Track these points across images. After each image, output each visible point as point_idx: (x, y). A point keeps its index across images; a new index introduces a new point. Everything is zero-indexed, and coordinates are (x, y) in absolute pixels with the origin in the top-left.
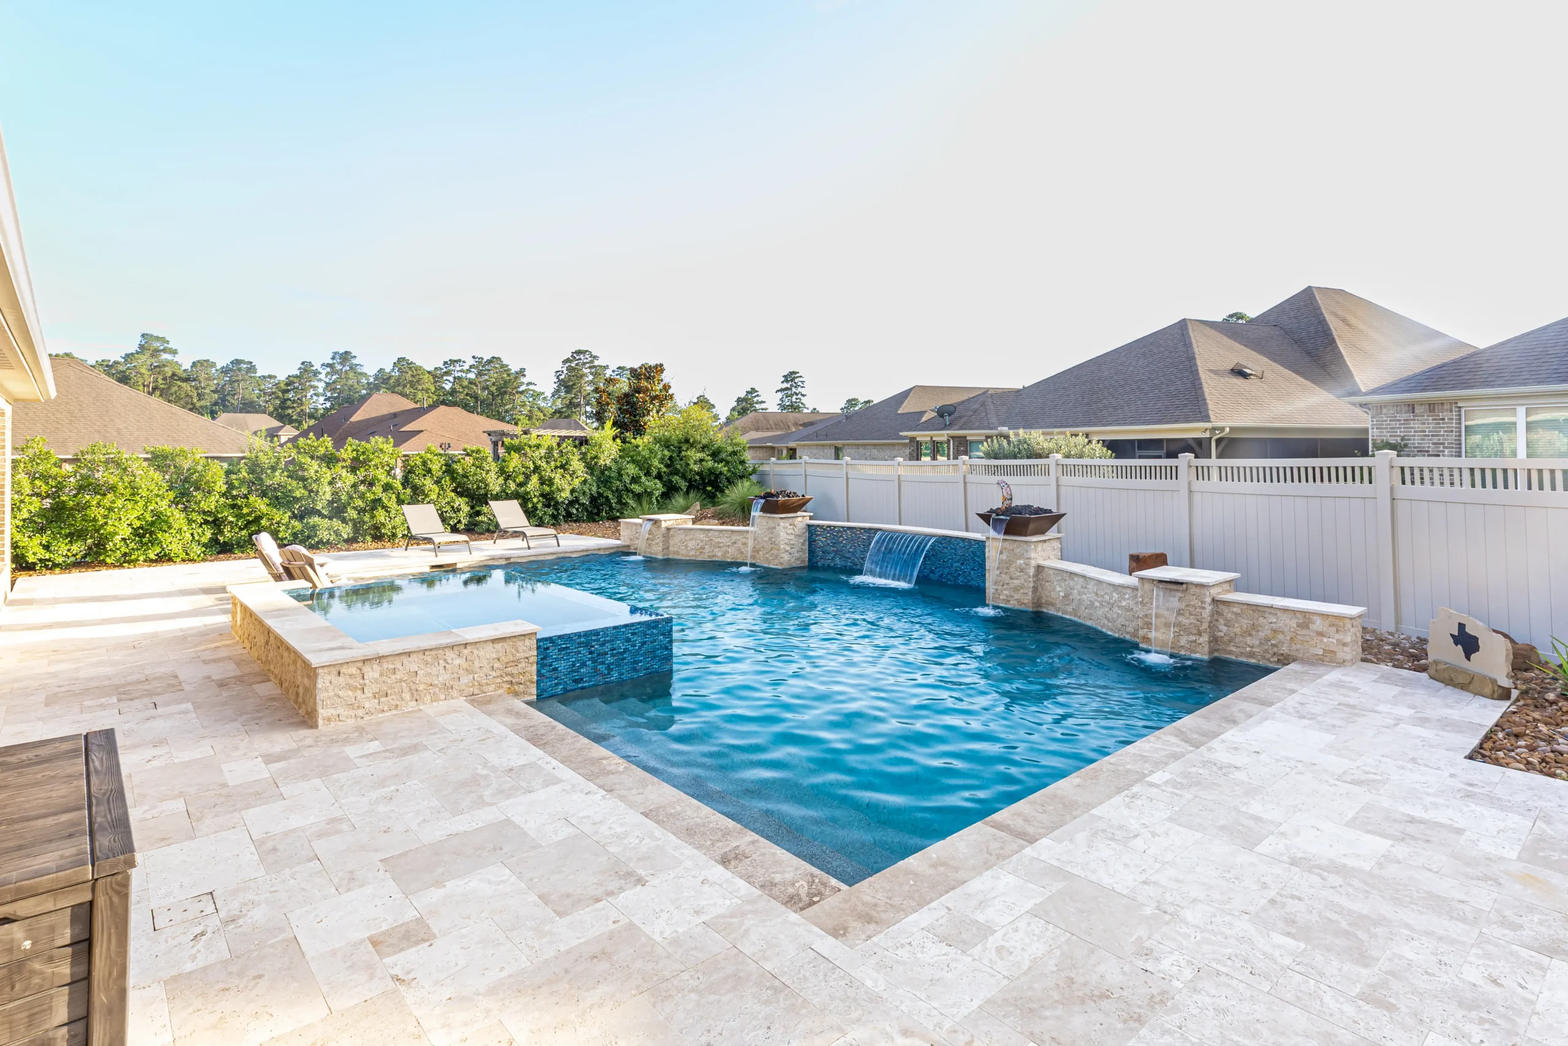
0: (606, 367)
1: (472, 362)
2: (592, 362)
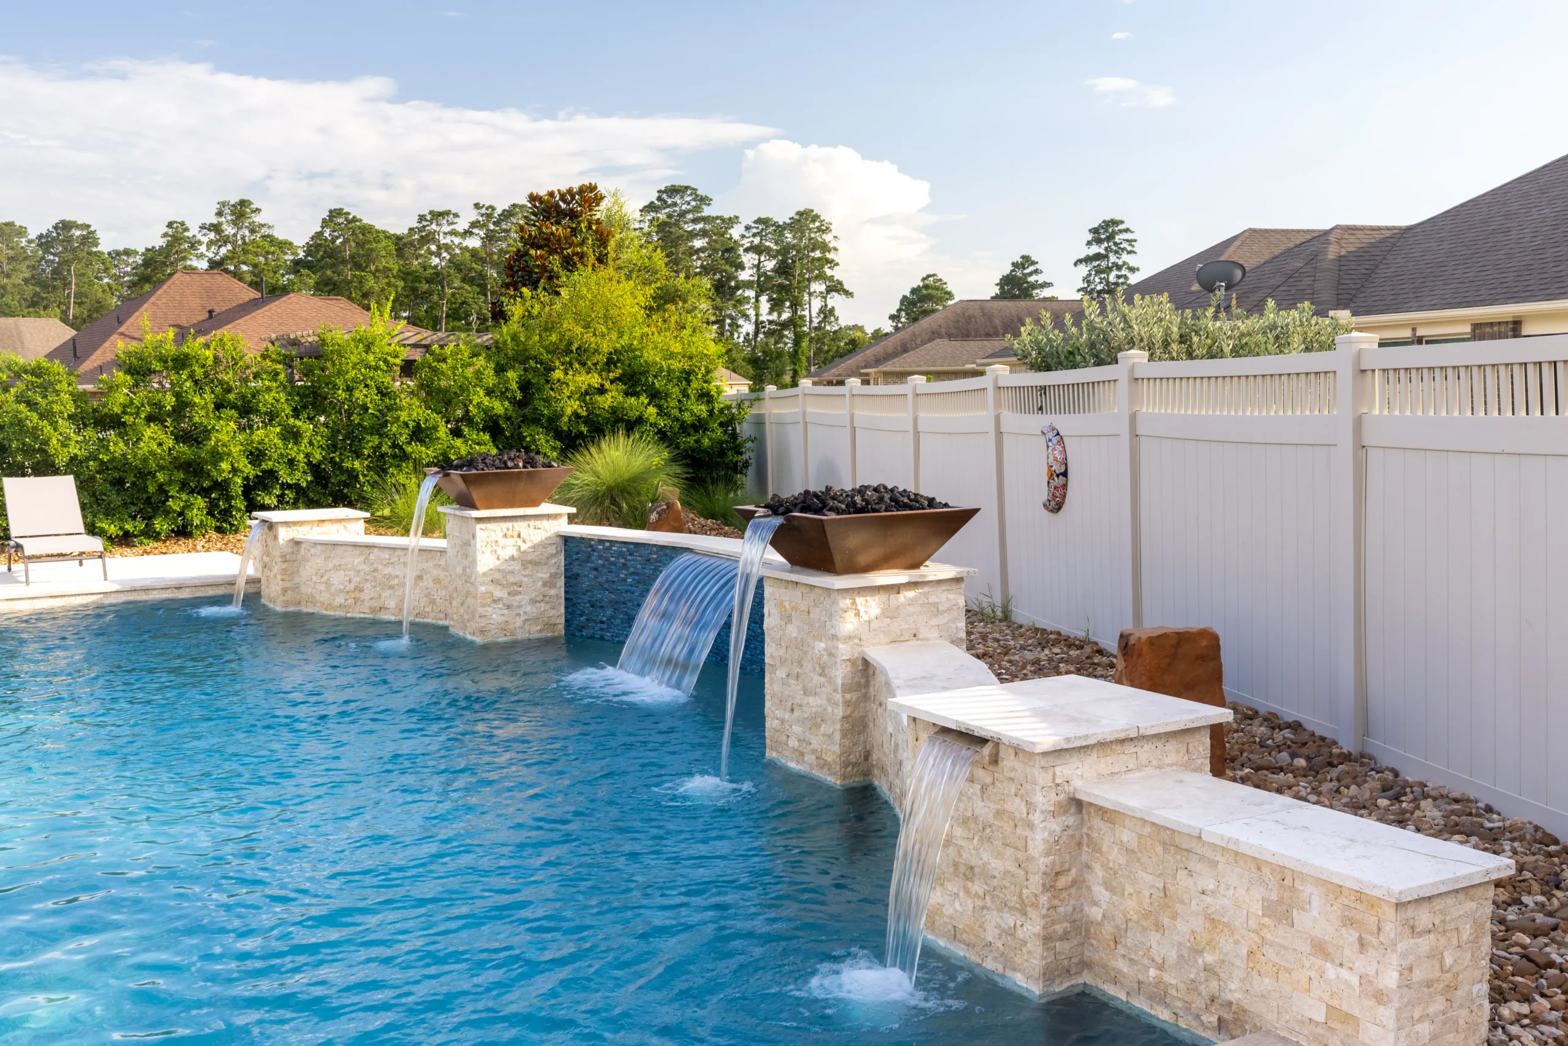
0: (732, 221)
1: (474, 216)
2: (697, 209)
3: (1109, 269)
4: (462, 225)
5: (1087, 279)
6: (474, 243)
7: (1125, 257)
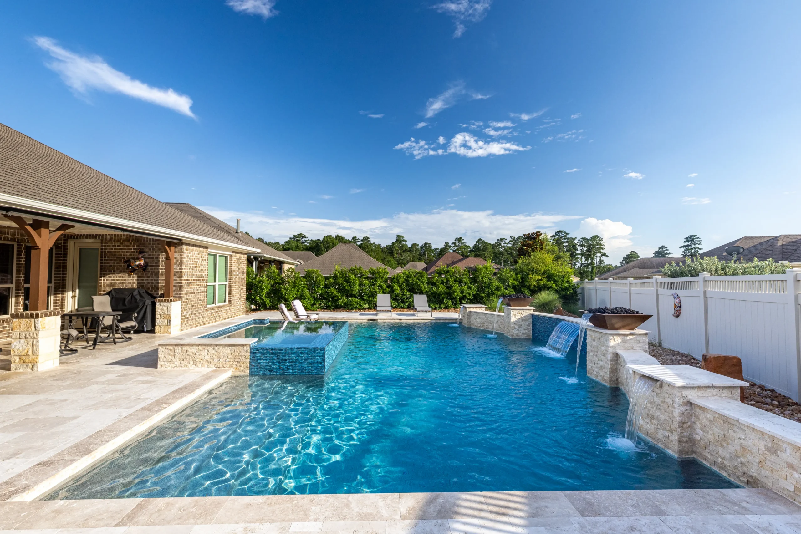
0: (575, 239)
1: (510, 239)
2: (565, 236)
3: (692, 249)
4: (507, 241)
5: (684, 252)
6: (510, 245)
7: (697, 245)
